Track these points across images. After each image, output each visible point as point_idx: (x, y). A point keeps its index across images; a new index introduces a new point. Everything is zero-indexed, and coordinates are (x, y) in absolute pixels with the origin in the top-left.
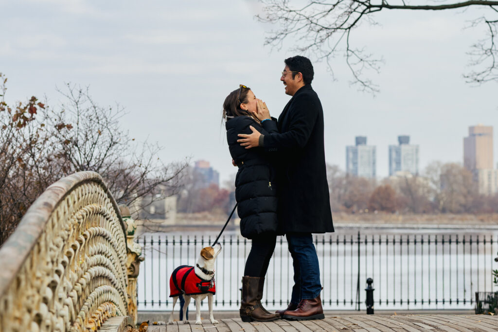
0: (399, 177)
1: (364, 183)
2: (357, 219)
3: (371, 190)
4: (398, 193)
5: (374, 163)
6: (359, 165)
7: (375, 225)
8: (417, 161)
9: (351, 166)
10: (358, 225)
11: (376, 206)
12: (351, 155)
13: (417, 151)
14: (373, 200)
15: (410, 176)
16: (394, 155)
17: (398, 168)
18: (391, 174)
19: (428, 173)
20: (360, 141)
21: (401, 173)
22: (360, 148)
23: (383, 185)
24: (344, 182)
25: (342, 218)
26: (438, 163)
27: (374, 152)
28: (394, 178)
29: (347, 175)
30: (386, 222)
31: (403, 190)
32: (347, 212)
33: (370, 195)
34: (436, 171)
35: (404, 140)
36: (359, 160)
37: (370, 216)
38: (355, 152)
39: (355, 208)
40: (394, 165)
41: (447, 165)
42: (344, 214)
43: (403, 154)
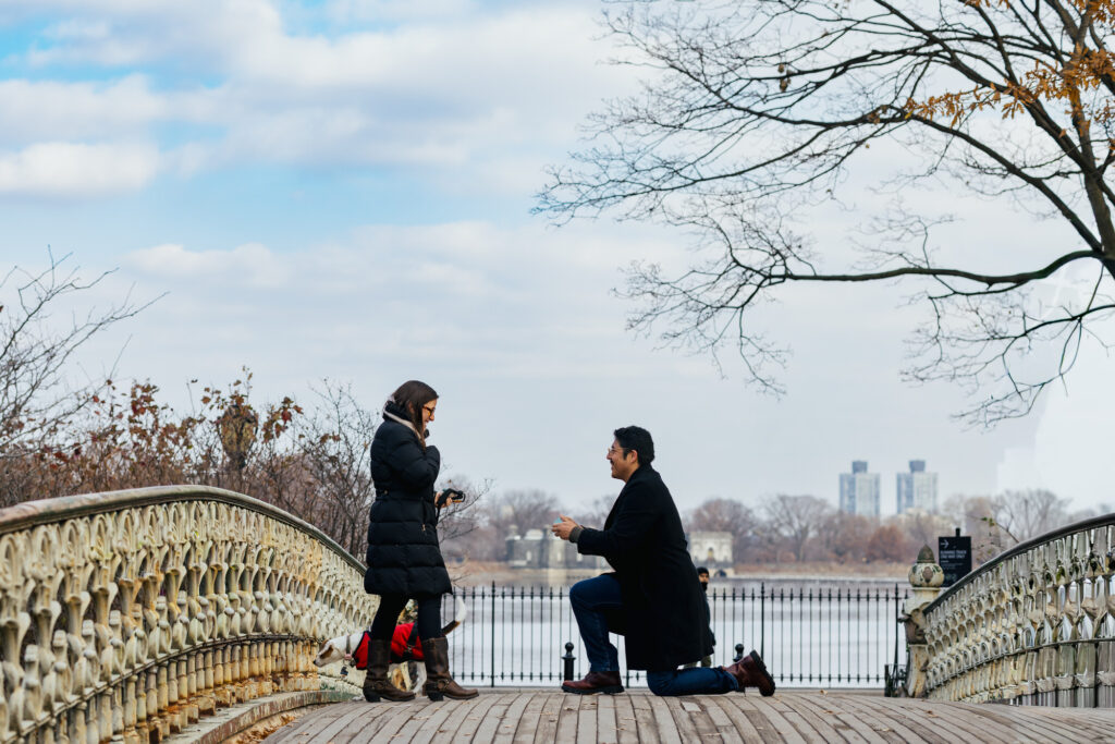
0: (910, 515)
1: (862, 522)
2: (851, 570)
3: (872, 531)
4: (907, 537)
5: (877, 497)
6: (857, 500)
7: (873, 579)
8: (935, 495)
9: (846, 501)
10: (851, 578)
11: (877, 553)
12: (846, 486)
13: (935, 481)
14: (873, 545)
15: (923, 514)
16: (904, 486)
17: (909, 504)
18: (899, 511)
19: (947, 510)
20: (859, 467)
21: (910, 510)
22: (859, 476)
23: (887, 526)
24: (837, 521)
25: (831, 569)
26: (961, 496)
27: (877, 482)
28: (903, 517)
29: (841, 513)
30: (890, 575)
31: (913, 532)
32: (837, 561)
33: (869, 540)
34: (958, 507)
35: (916, 466)
36: (857, 493)
37: (869, 567)
38: (852, 483)
39: (849, 555)
40: (904, 500)
41: (972, 501)
42: (834, 564)
43: (916, 484)
